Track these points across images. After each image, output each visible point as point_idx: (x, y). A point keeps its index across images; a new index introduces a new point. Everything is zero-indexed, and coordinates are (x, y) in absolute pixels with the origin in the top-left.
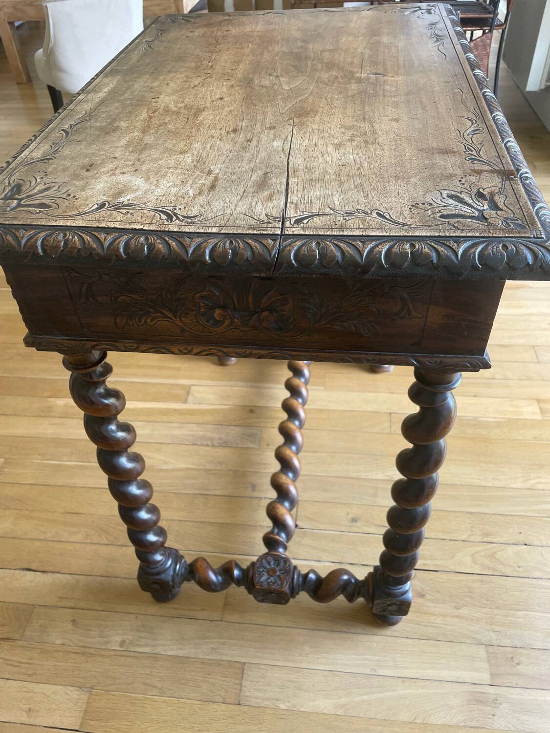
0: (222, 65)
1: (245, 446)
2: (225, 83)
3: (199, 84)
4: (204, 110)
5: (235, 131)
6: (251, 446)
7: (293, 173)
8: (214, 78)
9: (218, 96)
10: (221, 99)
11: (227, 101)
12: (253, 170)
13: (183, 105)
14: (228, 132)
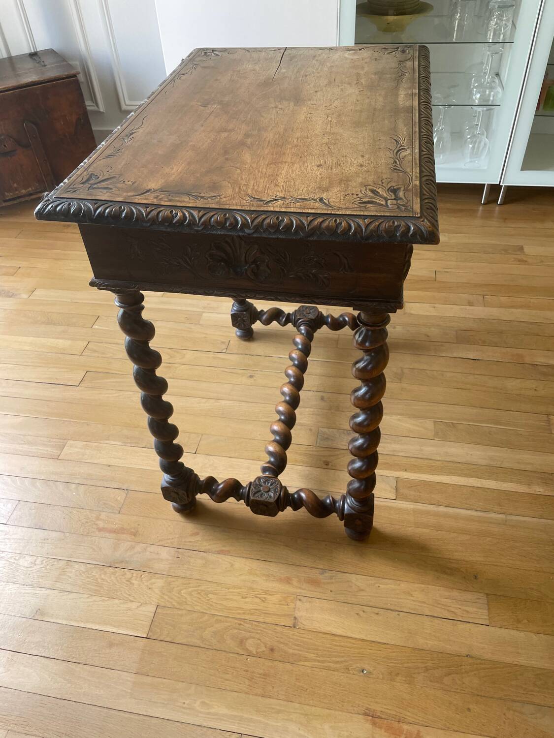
0: (319, 118)
1: (331, 430)
2: (315, 102)
3: (334, 102)
4: (326, 85)
5: (306, 76)
6: (326, 430)
7: (278, 61)
8: (324, 106)
9: (319, 93)
10: (316, 92)
11: (312, 90)
12: (297, 62)
13: (341, 87)
14: (310, 75)
